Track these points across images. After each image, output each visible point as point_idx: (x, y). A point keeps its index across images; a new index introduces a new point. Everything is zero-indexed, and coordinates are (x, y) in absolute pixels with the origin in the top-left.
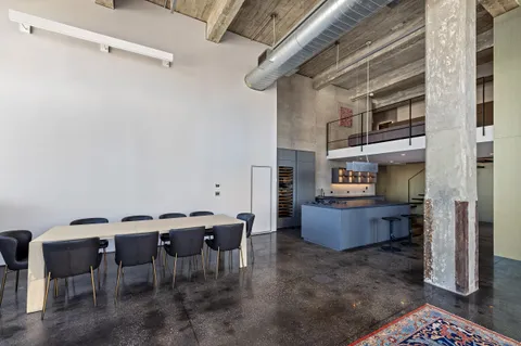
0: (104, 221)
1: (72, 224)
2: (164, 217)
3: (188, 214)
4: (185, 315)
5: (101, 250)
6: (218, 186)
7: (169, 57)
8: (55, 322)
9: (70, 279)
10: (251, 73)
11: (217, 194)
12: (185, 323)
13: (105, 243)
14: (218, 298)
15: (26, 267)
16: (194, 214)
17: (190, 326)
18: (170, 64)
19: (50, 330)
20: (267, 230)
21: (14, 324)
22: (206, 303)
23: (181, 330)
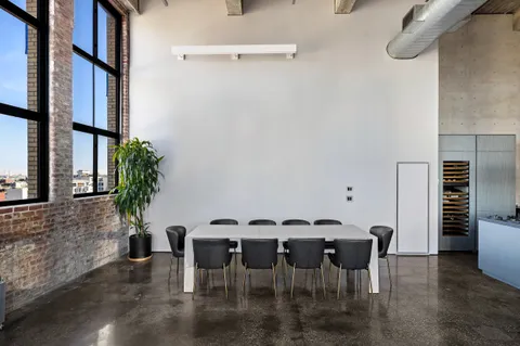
0: (235, 223)
1: (213, 223)
2: (287, 223)
3: (312, 222)
4: (299, 327)
5: (231, 250)
6: (349, 189)
7: (292, 48)
8: (201, 304)
9: (210, 271)
10: (395, 39)
11: (349, 199)
12: (298, 334)
13: (235, 245)
14: (335, 320)
15: (183, 256)
16: (318, 223)
17: (301, 337)
18: (294, 55)
19: (198, 309)
20: (423, 250)
21: (176, 297)
22: (322, 322)
23: (293, 339)
